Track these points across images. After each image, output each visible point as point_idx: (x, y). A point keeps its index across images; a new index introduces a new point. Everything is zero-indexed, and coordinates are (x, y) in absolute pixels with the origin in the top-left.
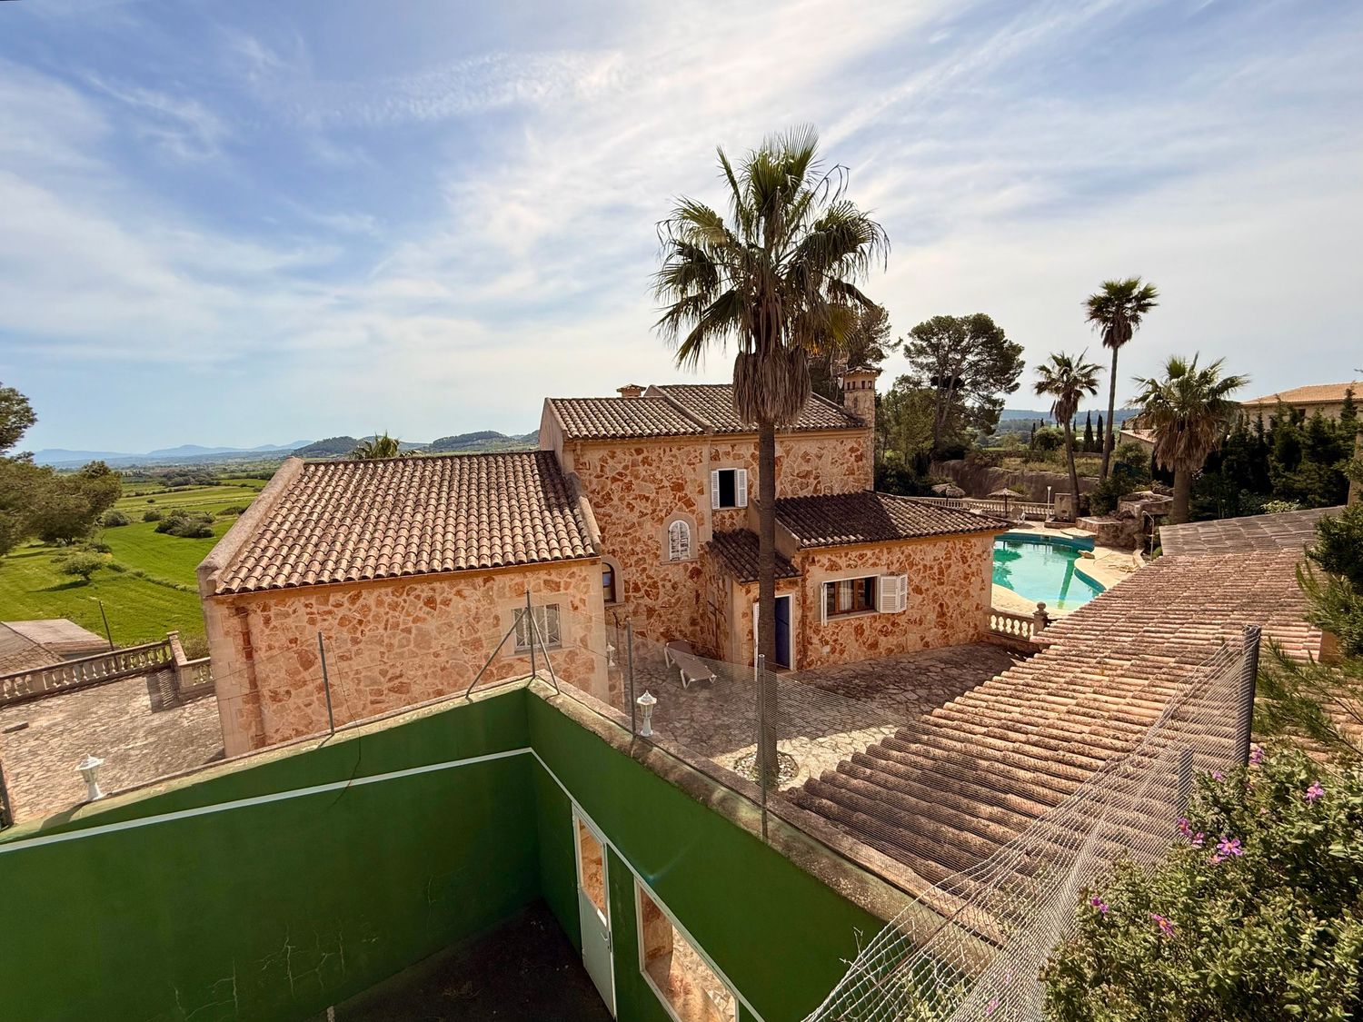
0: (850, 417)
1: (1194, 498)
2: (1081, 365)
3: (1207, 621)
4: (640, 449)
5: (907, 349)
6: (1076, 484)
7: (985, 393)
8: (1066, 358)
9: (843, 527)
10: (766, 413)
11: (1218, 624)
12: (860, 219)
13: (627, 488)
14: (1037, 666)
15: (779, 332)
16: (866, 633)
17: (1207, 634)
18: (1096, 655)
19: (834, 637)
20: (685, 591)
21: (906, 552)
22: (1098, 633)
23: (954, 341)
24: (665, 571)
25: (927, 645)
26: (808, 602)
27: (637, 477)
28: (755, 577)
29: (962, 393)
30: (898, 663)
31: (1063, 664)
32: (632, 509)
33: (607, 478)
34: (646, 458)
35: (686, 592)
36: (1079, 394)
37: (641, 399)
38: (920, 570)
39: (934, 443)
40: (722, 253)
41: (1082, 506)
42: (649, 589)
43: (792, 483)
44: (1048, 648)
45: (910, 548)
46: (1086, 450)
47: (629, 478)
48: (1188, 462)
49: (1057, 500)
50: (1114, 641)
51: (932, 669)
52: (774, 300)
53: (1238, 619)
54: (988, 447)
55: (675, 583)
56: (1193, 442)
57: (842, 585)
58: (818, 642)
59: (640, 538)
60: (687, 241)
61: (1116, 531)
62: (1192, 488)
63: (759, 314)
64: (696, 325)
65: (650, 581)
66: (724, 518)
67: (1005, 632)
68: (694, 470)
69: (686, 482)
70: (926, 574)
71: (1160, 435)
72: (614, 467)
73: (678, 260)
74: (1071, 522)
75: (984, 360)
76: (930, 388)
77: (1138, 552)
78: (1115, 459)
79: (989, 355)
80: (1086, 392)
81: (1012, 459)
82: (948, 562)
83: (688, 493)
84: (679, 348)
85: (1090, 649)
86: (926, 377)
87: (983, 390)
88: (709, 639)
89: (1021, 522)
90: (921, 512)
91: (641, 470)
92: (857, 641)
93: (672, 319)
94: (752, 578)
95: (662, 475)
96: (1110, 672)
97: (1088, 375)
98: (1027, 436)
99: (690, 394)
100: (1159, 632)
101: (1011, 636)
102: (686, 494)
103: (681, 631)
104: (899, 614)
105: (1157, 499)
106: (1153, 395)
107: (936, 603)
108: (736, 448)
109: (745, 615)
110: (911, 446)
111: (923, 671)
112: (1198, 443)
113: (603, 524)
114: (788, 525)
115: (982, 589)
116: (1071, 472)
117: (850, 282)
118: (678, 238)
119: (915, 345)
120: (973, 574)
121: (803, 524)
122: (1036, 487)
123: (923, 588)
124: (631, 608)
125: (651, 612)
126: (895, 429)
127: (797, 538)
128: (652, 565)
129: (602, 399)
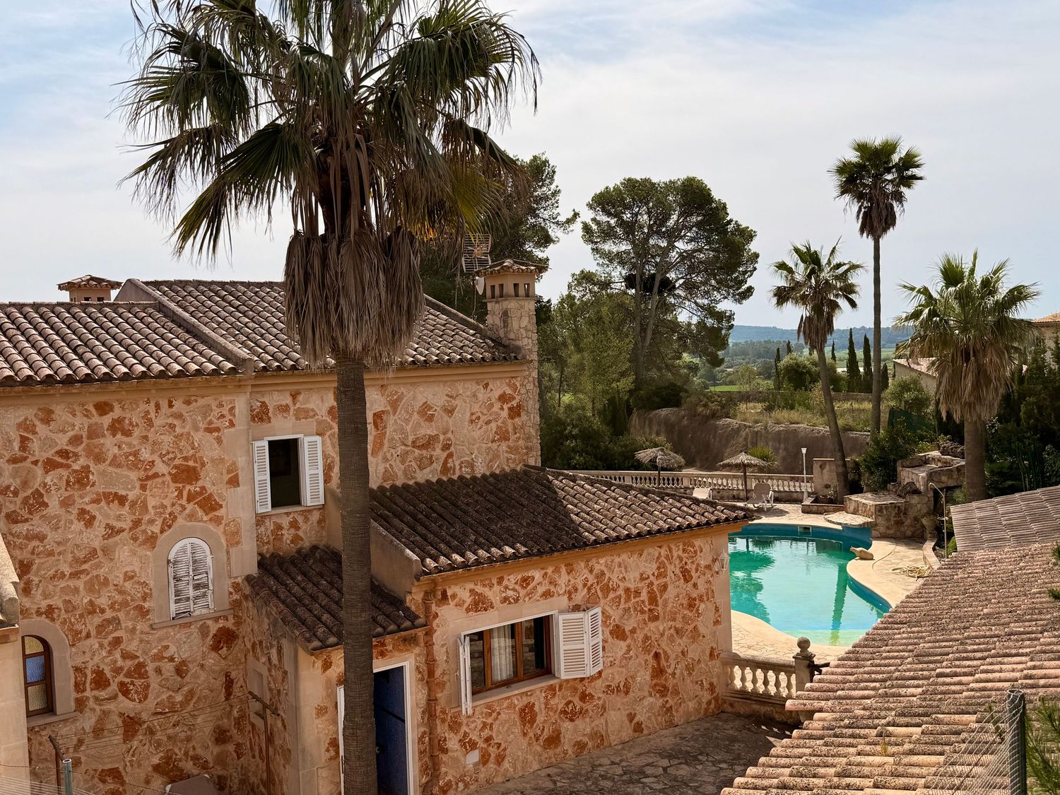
0: (498, 343)
1: (992, 461)
2: (834, 262)
3: (1014, 651)
4: (106, 404)
5: (586, 228)
6: (840, 444)
7: (706, 302)
8: (812, 250)
9: (493, 532)
10: (346, 342)
11: (1026, 655)
12: (492, 24)
13: (79, 481)
14: (797, 751)
15: (364, 202)
16: (540, 719)
17: (1013, 670)
18: (876, 721)
19: (486, 733)
20: (203, 676)
21: (597, 568)
22: (877, 685)
23: (657, 218)
24: (160, 640)
25: (638, 728)
26: (438, 673)
27: (99, 458)
28: (339, 635)
29: (672, 300)
30: (594, 767)
31: (832, 744)
32: (89, 521)
33: (35, 463)
34: (119, 421)
35: (203, 680)
36: (835, 306)
37: (109, 305)
38: (620, 597)
39: (635, 381)
40: (257, 54)
41: (851, 476)
42: (127, 680)
43: (403, 457)
44: (811, 718)
45: (602, 561)
46: (851, 389)
47: (82, 461)
48: (978, 408)
49: (816, 468)
50: (900, 696)
51: (649, 771)
52: (352, 145)
53: (1050, 644)
54: (715, 385)
55: (183, 663)
56: (982, 377)
57: (495, 634)
58: (457, 746)
59: (106, 579)
60: (189, 27)
61: (898, 514)
62: (989, 446)
63: (328, 169)
64: (210, 180)
65: (129, 664)
66: (279, 527)
67: (755, 692)
68: (219, 440)
69: (203, 465)
70: (630, 604)
71: (941, 367)
72: (48, 440)
73: (172, 61)
74: (836, 503)
75: (700, 250)
76: (625, 293)
77: (929, 545)
78: (888, 404)
79: (708, 243)
80: (842, 302)
81: (751, 405)
82: (662, 581)
83: (208, 486)
84: (179, 220)
85: (867, 713)
86: (617, 273)
87: (703, 297)
88: (253, 768)
89: (769, 505)
90: (616, 499)
91: (110, 444)
92: (525, 734)
93: (162, 167)
94: (332, 640)
95: (153, 452)
96: (895, 749)
97: (844, 277)
98: (770, 368)
99: (210, 298)
100: (956, 675)
101: (765, 699)
102: (203, 488)
103: (195, 758)
104: (592, 679)
105: (946, 463)
106: (927, 311)
107: (649, 651)
108: (301, 398)
109: (321, 711)
110: (600, 387)
111: (635, 777)
112: (988, 381)
113: (24, 555)
114: (398, 534)
115: (717, 622)
116: (832, 424)
117: (482, 128)
118: (172, 21)
119: (598, 223)
120: (701, 598)
121: (424, 531)
122: (786, 449)
123: (627, 629)
124: (88, 721)
125: (131, 725)
126: (575, 358)
127: (415, 557)
128: (133, 630)
129: (24, 305)
